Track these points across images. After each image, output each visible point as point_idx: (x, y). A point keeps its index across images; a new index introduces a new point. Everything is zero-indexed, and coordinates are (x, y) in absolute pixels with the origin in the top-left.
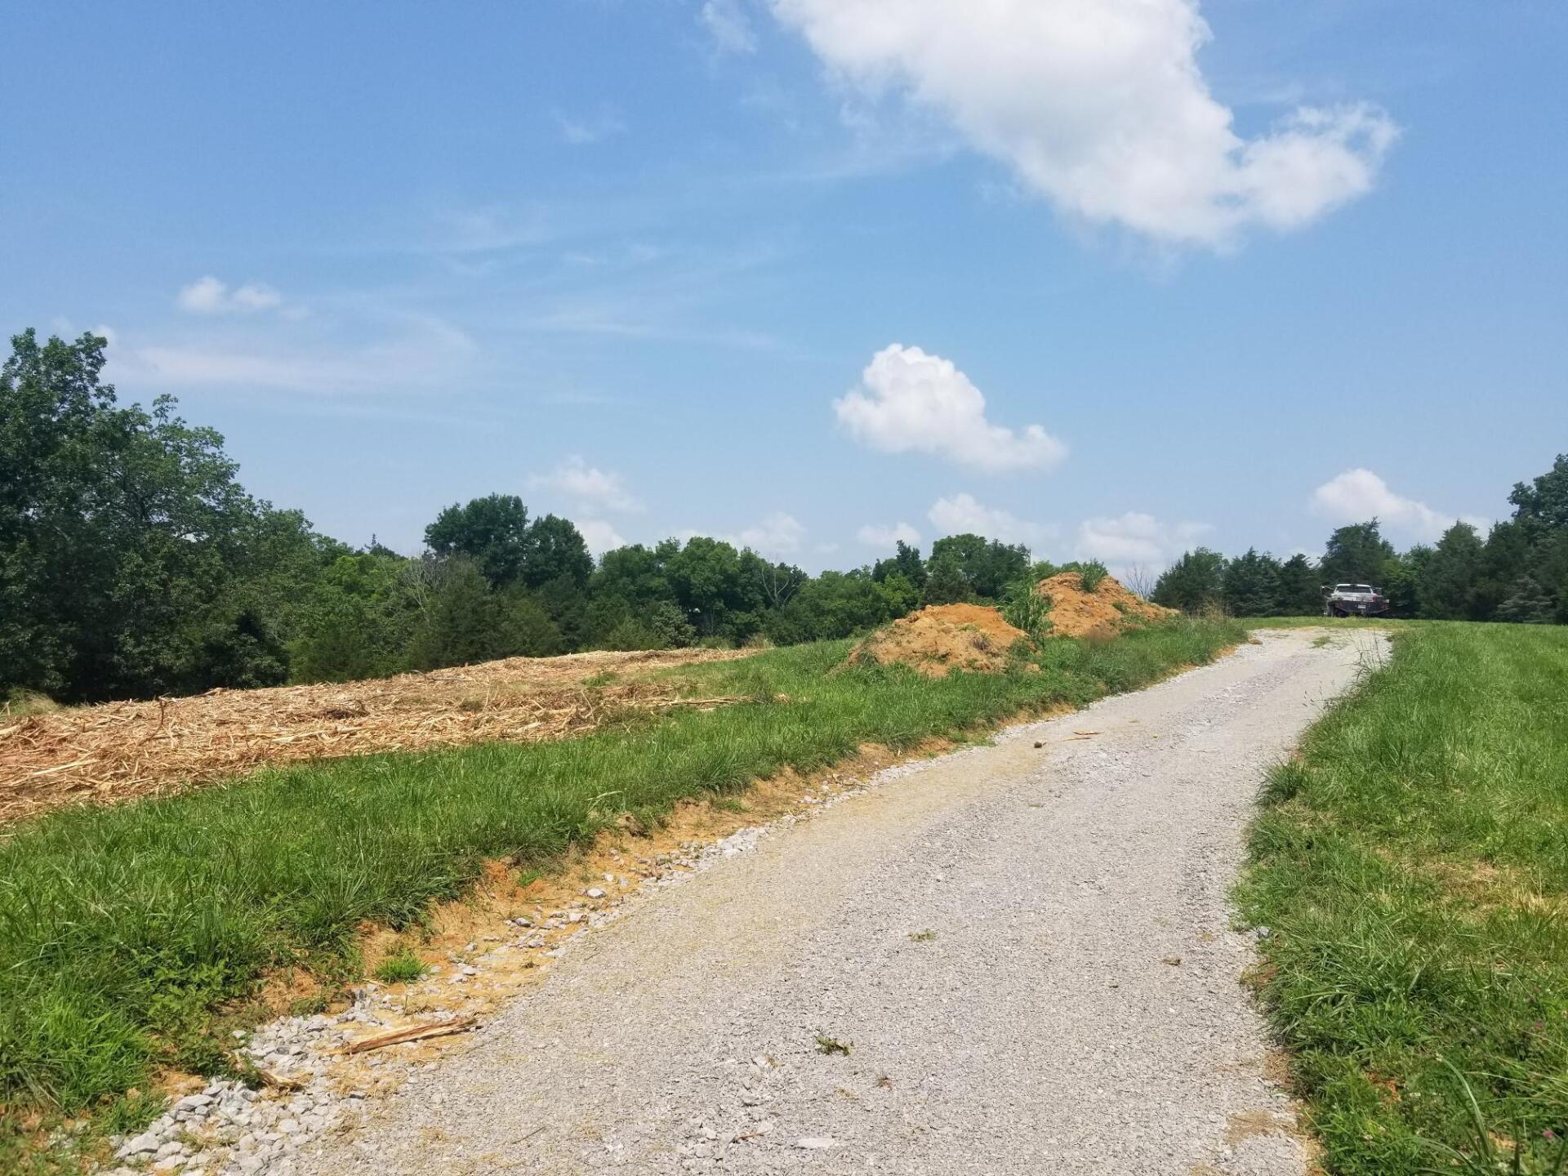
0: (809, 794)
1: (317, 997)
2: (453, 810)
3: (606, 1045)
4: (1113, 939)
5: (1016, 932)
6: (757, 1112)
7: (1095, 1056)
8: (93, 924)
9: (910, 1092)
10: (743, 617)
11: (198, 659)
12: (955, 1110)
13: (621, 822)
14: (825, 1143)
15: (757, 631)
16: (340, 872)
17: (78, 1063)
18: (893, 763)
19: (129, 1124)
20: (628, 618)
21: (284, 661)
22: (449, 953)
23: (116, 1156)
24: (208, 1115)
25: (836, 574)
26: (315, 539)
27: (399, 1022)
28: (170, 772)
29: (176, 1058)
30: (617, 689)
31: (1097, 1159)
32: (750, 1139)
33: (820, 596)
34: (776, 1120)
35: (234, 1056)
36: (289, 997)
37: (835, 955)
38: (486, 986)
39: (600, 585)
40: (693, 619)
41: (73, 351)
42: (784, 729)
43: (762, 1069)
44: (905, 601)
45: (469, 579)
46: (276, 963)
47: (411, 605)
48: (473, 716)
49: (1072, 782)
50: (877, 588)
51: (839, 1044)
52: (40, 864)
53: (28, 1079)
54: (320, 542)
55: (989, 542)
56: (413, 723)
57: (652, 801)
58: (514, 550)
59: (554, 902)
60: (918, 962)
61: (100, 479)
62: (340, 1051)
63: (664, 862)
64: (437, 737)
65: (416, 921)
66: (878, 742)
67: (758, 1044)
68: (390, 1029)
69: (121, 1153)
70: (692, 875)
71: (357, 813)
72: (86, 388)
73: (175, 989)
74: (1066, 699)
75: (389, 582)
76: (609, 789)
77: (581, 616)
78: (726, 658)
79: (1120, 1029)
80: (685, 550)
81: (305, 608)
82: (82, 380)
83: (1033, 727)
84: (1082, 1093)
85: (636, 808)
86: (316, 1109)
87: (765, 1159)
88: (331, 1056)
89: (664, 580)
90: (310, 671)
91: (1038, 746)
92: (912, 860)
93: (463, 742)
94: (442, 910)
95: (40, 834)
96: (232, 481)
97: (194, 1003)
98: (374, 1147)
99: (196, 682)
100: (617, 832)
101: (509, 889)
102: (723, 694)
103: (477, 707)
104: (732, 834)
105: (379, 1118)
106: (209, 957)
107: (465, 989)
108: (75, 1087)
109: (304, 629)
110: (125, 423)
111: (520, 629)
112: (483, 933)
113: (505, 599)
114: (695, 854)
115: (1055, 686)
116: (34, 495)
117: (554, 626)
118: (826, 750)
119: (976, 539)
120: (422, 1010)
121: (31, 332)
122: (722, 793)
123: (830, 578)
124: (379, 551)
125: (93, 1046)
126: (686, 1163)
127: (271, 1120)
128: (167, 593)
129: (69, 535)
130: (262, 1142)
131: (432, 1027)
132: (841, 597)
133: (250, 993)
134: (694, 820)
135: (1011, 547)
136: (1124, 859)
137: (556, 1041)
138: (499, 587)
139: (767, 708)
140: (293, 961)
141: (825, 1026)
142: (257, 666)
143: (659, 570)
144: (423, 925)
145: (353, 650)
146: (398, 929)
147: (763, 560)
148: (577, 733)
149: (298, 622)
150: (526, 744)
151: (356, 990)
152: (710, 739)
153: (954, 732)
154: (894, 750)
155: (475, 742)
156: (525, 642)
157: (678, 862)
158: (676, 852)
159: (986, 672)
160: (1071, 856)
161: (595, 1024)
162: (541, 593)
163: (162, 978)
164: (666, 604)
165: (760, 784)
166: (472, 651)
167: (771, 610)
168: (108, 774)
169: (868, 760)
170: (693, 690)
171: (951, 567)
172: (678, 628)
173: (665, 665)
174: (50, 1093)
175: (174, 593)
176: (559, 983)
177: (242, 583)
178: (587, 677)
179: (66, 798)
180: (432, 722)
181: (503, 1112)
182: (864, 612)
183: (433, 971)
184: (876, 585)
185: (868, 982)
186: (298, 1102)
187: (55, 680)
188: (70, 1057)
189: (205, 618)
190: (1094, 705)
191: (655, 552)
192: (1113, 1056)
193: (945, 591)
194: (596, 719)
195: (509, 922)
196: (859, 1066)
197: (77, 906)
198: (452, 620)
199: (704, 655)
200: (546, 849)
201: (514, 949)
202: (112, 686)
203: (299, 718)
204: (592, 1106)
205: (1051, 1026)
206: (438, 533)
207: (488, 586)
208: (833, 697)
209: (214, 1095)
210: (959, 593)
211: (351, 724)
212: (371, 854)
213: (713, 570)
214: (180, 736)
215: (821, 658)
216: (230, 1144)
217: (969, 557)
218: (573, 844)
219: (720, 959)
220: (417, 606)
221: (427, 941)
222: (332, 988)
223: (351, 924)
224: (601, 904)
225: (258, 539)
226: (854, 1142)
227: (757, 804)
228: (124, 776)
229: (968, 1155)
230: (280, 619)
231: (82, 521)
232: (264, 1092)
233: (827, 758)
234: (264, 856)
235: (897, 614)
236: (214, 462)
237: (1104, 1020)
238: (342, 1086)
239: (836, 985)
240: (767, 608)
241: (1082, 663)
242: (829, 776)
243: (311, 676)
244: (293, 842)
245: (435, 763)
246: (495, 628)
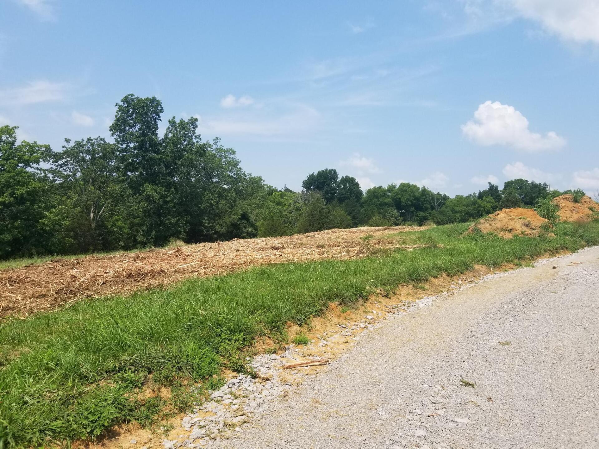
0: (453, 284)
1: (273, 348)
2: (317, 283)
3: (377, 375)
4: (591, 350)
5: (546, 344)
6: (437, 406)
7: (584, 398)
8: (201, 318)
9: (501, 405)
10: (422, 214)
11: (228, 228)
12: (521, 414)
13: (378, 291)
14: (466, 421)
15: (428, 219)
16: (279, 304)
17: (198, 364)
18: (489, 273)
19: (215, 387)
20: (376, 214)
21: (256, 229)
22: (318, 336)
23: (211, 397)
24: (239, 386)
25: (462, 196)
26: (266, 186)
27: (301, 359)
28: (222, 267)
29: (228, 365)
30: (374, 241)
31: (587, 441)
32: (435, 416)
33: (454, 205)
34: (445, 410)
35: (247, 366)
36: (264, 347)
37: (467, 348)
38: (331, 349)
39: (366, 202)
40: (402, 215)
41: (188, 123)
42: (442, 258)
43: (439, 390)
44: (492, 207)
45: (318, 200)
46: (259, 335)
47: (298, 209)
48: (322, 250)
49: (571, 283)
50: (479, 202)
51: (470, 383)
52: (184, 296)
53: (183, 368)
54: (267, 187)
55: (530, 182)
56: (301, 252)
57: (390, 284)
58: (334, 189)
59: (354, 320)
60: (503, 353)
61: (197, 167)
62: (282, 368)
63: (395, 307)
64: (310, 257)
65: (306, 323)
66: (482, 265)
67: (436, 380)
68: (299, 361)
69: (212, 396)
70: (407, 313)
71: (284, 283)
72: (192, 136)
73: (227, 341)
74: (567, 248)
75: (291, 201)
76: (373, 279)
77: (359, 213)
78: (416, 230)
79: (596, 388)
80: (399, 188)
81: (263, 211)
82: (190, 133)
83: (551, 260)
84: (579, 412)
85: (384, 287)
86: (275, 388)
87: (441, 424)
88: (279, 369)
89: (390, 199)
90: (265, 233)
91: (554, 268)
92: (499, 313)
93: (319, 259)
94: (314, 319)
95: (183, 287)
96: (238, 167)
97: (234, 347)
98: (295, 403)
99: (229, 236)
100: (377, 295)
101: (338, 313)
102: (416, 244)
103: (322, 247)
104: (422, 298)
105: (296, 393)
106: (238, 331)
107: (324, 349)
108: (197, 372)
109: (262, 218)
110: (204, 148)
111: (336, 218)
112: (329, 329)
113: (331, 208)
114: (407, 305)
115: (561, 242)
116: (177, 173)
117: (349, 217)
118: (460, 267)
119: (524, 181)
120: (309, 355)
121: (174, 118)
122: (417, 283)
123: (459, 198)
124: (287, 190)
125: (202, 359)
126: (410, 422)
127: (260, 390)
128: (218, 206)
129: (188, 186)
130: (257, 398)
131: (313, 362)
132: (464, 206)
133: (251, 344)
134: (407, 292)
135: (540, 184)
136: (596, 316)
137: (358, 371)
138: (329, 202)
139: (434, 250)
140: (265, 335)
141: (464, 376)
142: (247, 231)
143: (388, 196)
144: (308, 325)
145: (279, 226)
146: (300, 325)
147: (430, 191)
148: (360, 257)
149: (261, 216)
150: (341, 261)
151: (286, 346)
152: (412, 261)
153: (516, 261)
154: (490, 268)
155: (323, 260)
156: (338, 223)
157: (401, 308)
158: (400, 304)
159: (530, 236)
160: (571, 314)
161: (372, 366)
162: (344, 205)
163: (223, 337)
164: (391, 209)
165: (433, 279)
166: (319, 226)
167: (434, 211)
168: (203, 267)
169: (478, 272)
170: (404, 242)
171: (513, 193)
172: (396, 218)
173: (392, 232)
174: (190, 374)
175: (221, 206)
176: (358, 350)
177: (242, 202)
178: (362, 237)
179: (190, 275)
180: (307, 252)
181: (340, 396)
182: (474, 212)
183: (312, 341)
184: (479, 201)
185: (482, 360)
186: (268, 385)
187: (183, 235)
188: (196, 362)
189: (230, 214)
190: (580, 251)
191: (386, 189)
192: (593, 399)
193: (510, 203)
194: (367, 252)
195: (338, 326)
196: (479, 392)
197: (196, 311)
198: (312, 215)
199: (408, 229)
200: (351, 300)
201: (341, 336)
202: (202, 238)
203: (262, 249)
204: (373, 397)
205: (563, 384)
206: (307, 183)
207: (325, 202)
208: (463, 246)
209: (241, 380)
210: (516, 204)
211: (280, 252)
212: (290, 298)
213: (410, 195)
214: (224, 255)
215: (457, 230)
216: (247, 397)
217: (520, 188)
218: (361, 298)
219: (420, 346)
220: (300, 210)
221: (310, 330)
222: (278, 345)
223: (284, 323)
224: (372, 322)
225: (247, 187)
226: (478, 422)
227: (432, 287)
228: (208, 268)
229: (527, 432)
230: (255, 215)
231: (192, 182)
232: (257, 380)
233: (460, 270)
234: (255, 296)
235: (488, 213)
236: (233, 160)
237: (588, 383)
238: (283, 380)
239: (468, 360)
240: (432, 210)
241: (574, 233)
242: (461, 278)
243: (265, 235)
244: (263, 292)
245: (310, 266)
246: (327, 218)
